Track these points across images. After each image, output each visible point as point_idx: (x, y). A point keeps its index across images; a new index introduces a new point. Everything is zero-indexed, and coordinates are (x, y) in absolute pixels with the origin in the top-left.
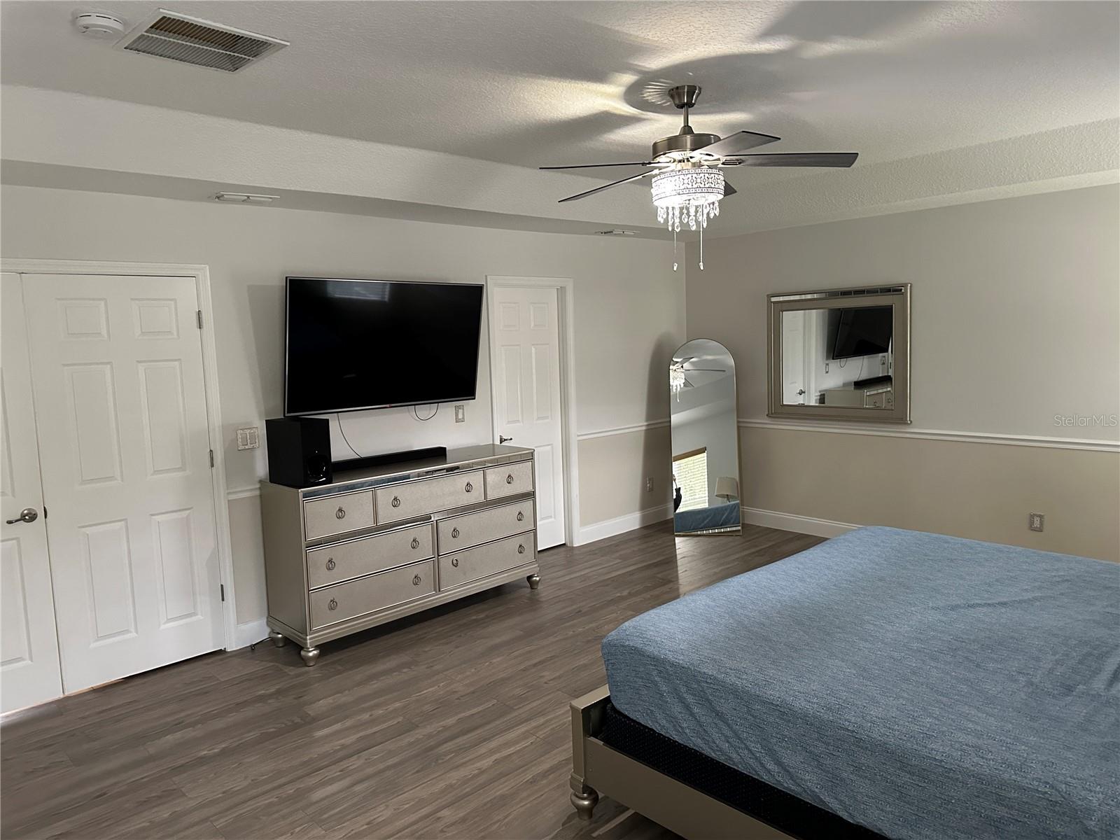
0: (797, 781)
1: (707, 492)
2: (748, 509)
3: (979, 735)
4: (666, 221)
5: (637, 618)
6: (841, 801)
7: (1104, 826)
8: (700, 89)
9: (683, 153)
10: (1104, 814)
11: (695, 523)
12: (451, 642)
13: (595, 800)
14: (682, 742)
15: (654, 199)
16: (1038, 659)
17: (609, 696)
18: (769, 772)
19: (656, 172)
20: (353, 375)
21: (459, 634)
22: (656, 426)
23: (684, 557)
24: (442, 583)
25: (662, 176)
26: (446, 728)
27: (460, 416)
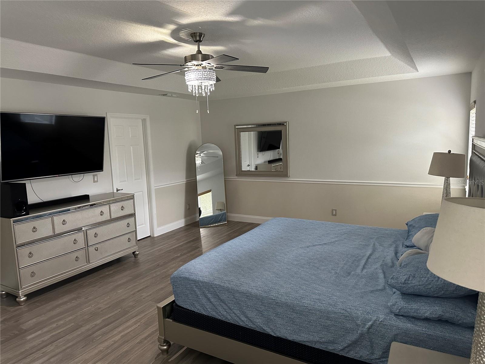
0: (254, 323)
1: (212, 208)
2: (229, 214)
3: (319, 295)
4: (192, 91)
5: (186, 265)
6: (271, 328)
7: (363, 322)
8: (204, 34)
9: (198, 62)
10: (363, 318)
11: (208, 222)
12: (96, 286)
13: (169, 345)
14: (207, 315)
15: (186, 81)
16: (338, 264)
17: (174, 300)
18: (243, 321)
19: (187, 69)
20: (37, 161)
21: (101, 282)
22: (189, 181)
23: (204, 237)
24: (90, 259)
25: (190, 71)
26: (96, 325)
27: (96, 180)
